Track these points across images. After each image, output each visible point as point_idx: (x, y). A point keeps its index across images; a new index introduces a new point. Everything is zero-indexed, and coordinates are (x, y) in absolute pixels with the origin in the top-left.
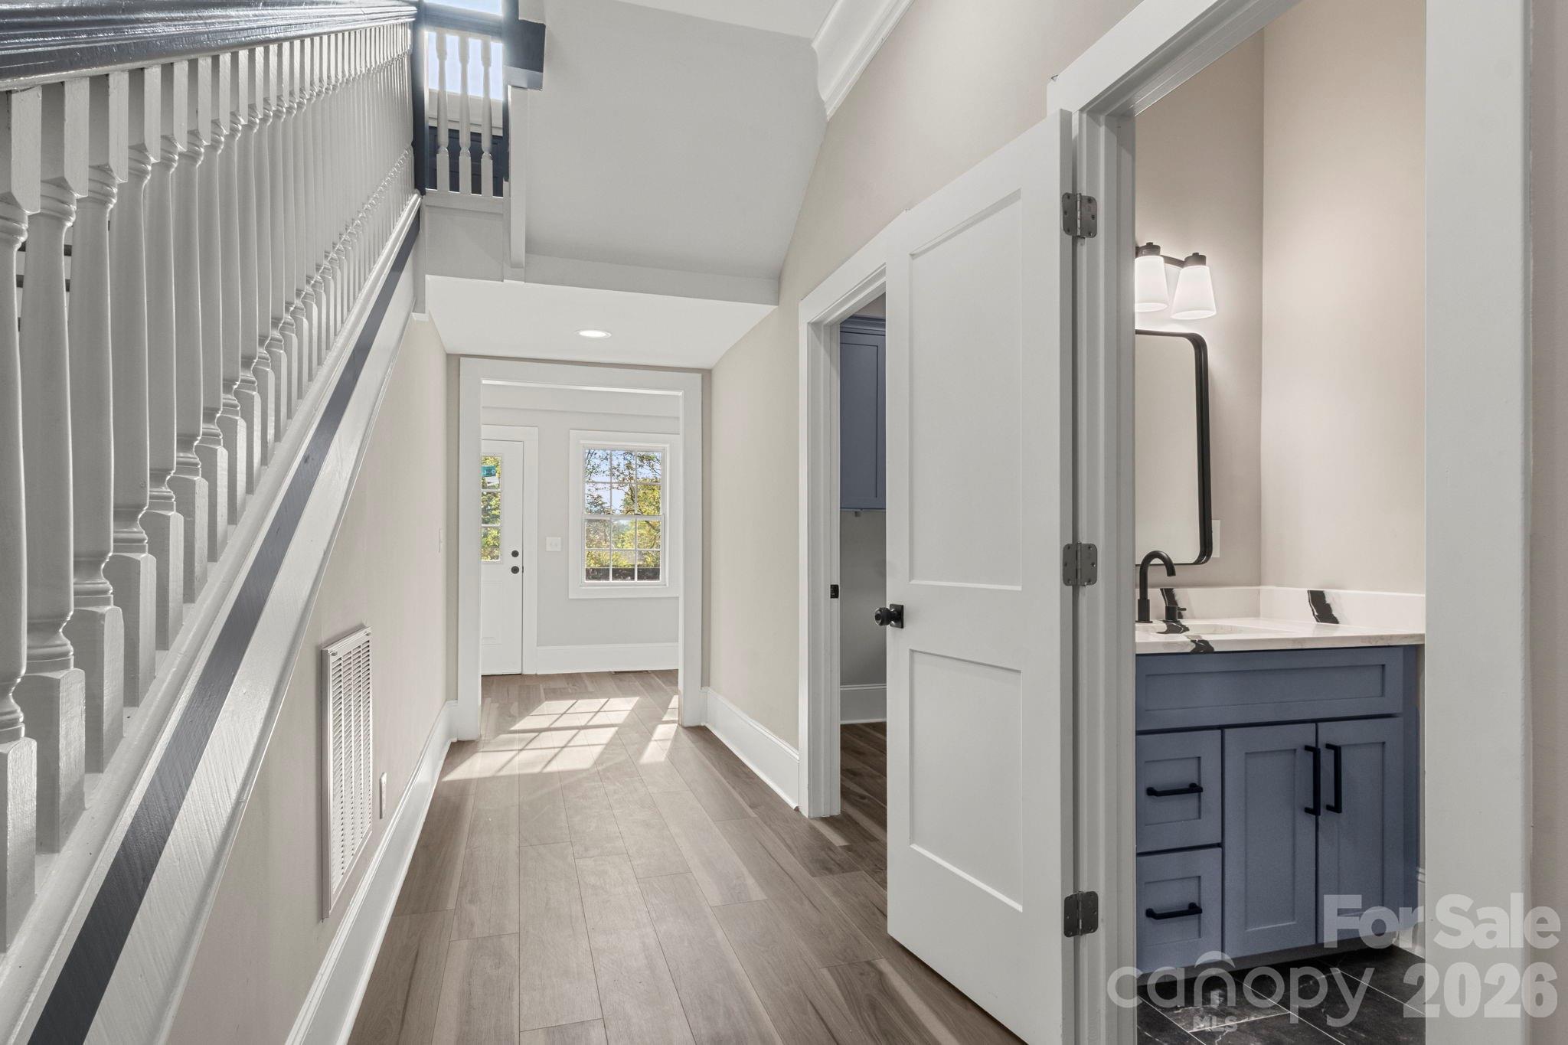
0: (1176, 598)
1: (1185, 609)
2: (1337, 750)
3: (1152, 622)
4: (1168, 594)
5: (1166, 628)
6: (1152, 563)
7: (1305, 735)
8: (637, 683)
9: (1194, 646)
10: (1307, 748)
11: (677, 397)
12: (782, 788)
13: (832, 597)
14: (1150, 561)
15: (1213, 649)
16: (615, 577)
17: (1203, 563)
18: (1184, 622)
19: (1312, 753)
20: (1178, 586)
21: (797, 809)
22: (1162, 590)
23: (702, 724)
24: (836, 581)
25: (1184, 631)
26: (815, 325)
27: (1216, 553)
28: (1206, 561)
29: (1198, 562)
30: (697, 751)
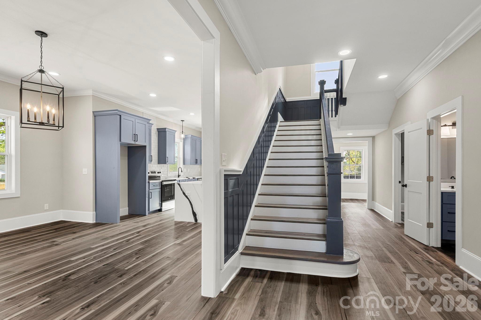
8: (356, 201)
11: (367, 142)
12: (389, 218)
13: (399, 183)
16: (350, 178)
21: (392, 221)
23: (372, 209)
24: (400, 180)
26: (396, 134)
30: (371, 212)
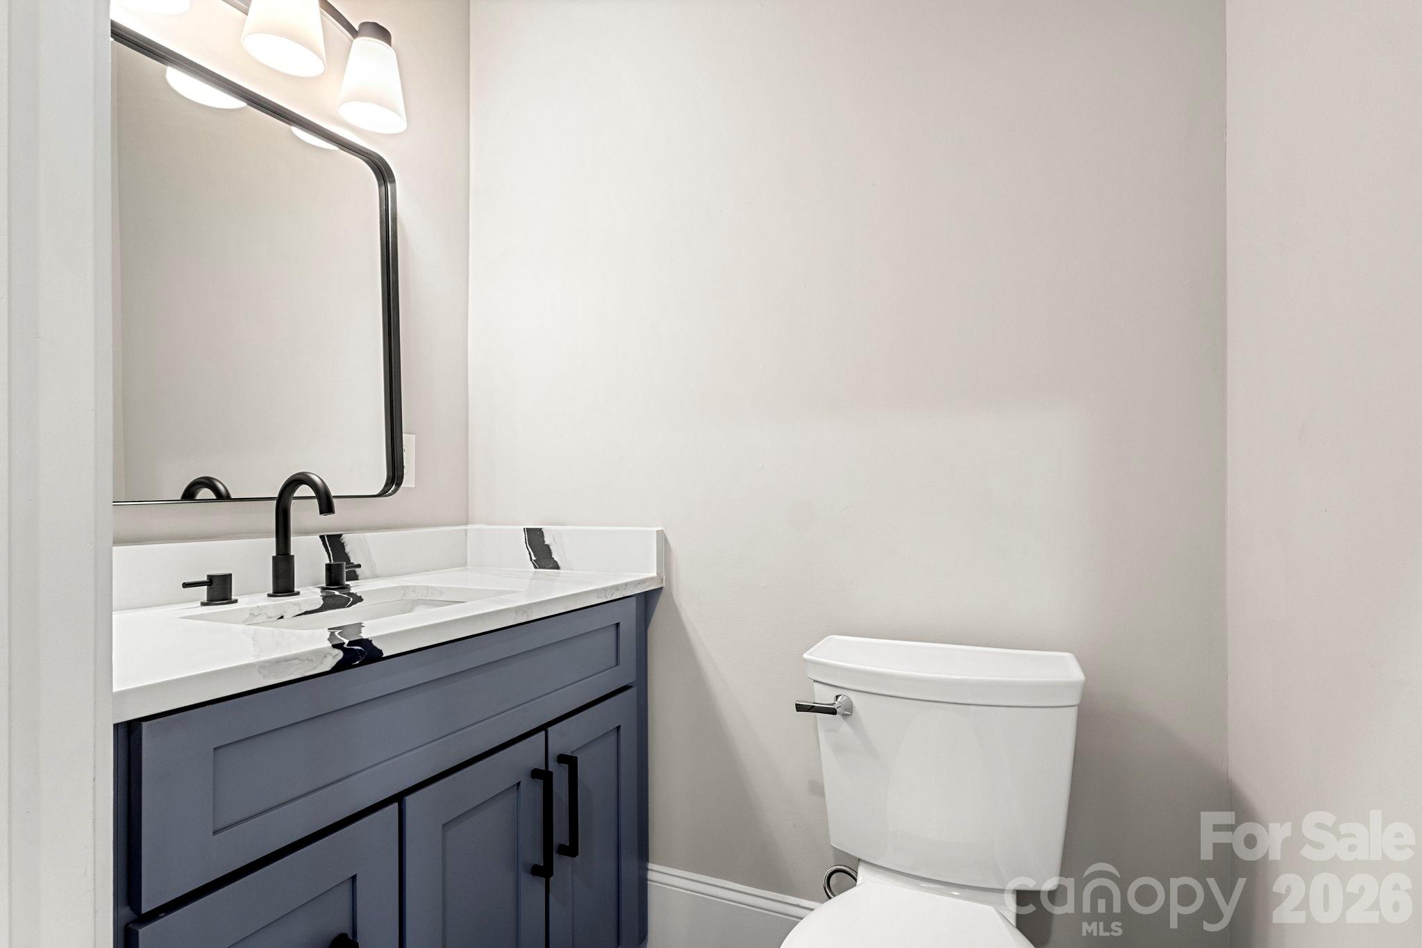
0: (347, 549)
1: (359, 566)
2: (569, 761)
3: (298, 593)
4: (334, 543)
5: (322, 602)
6: (296, 495)
7: (530, 754)
9: (339, 654)
10: (536, 774)
14: (294, 491)
15: (380, 652)
17: (390, 495)
18: (355, 587)
19: (541, 782)
20: (351, 530)
22: (322, 537)
25: (354, 603)
27: (408, 481)
28: (394, 492)
29: (383, 493)
